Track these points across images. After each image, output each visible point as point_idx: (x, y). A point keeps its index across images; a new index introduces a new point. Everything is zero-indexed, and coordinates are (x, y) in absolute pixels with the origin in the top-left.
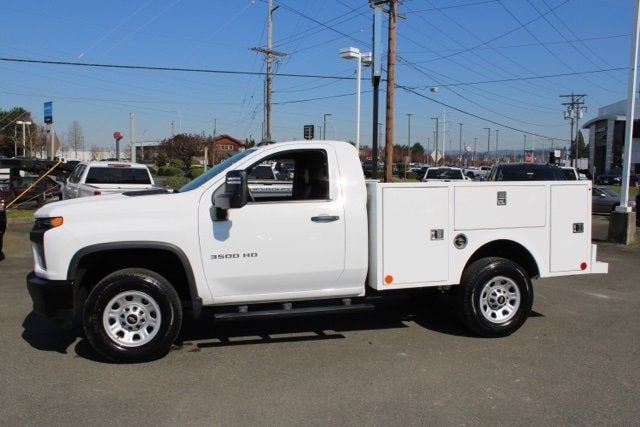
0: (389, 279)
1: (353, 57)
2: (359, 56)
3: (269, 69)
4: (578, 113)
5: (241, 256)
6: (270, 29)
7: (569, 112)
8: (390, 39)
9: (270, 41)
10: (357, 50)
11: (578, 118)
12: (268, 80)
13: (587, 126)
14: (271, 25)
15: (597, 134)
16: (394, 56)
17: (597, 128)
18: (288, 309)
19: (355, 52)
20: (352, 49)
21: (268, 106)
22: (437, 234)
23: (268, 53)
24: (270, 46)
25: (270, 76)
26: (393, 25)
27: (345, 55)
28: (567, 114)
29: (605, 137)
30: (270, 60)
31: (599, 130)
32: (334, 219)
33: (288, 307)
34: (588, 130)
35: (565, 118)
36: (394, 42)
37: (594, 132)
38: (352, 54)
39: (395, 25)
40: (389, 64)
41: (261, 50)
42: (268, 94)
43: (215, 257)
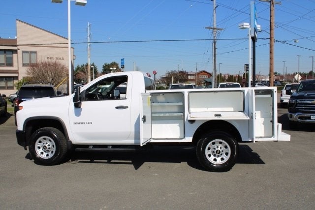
2: (249, 27)
3: (214, 37)
5: (85, 123)
6: (215, 17)
8: (271, 16)
9: (215, 23)
10: (247, 24)
12: (214, 43)
14: (215, 15)
16: (273, 25)
20: (245, 24)
21: (215, 55)
23: (214, 29)
24: (215, 25)
25: (215, 41)
26: (272, 8)
27: (242, 27)
30: (215, 33)
33: (110, 147)
36: (273, 17)
38: (245, 27)
39: (274, 8)
40: (271, 30)
41: (210, 28)
42: (215, 49)
43: (75, 123)
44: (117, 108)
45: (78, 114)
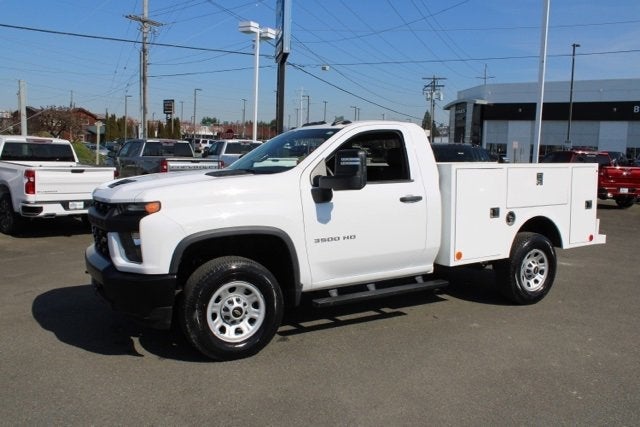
0: (459, 256)
1: (253, 32)
2: (258, 31)
3: (145, 39)
4: (439, 94)
5: (341, 239)
7: (431, 94)
9: (145, 9)
10: (257, 25)
11: (439, 99)
12: (144, 51)
13: (448, 108)
15: (457, 115)
17: (457, 110)
18: (373, 291)
19: (254, 26)
20: (252, 24)
21: (144, 79)
22: (495, 213)
23: (144, 22)
24: (146, 15)
25: (147, 46)
27: (245, 29)
28: (429, 96)
29: (464, 118)
30: (145, 30)
31: (459, 112)
32: (418, 199)
33: (372, 287)
34: (448, 112)
35: (428, 99)
37: (454, 113)
38: (252, 29)
41: (137, 19)
42: (144, 66)
43: (318, 241)
44: (403, 200)
45: (324, 218)
